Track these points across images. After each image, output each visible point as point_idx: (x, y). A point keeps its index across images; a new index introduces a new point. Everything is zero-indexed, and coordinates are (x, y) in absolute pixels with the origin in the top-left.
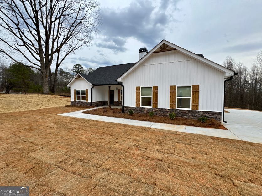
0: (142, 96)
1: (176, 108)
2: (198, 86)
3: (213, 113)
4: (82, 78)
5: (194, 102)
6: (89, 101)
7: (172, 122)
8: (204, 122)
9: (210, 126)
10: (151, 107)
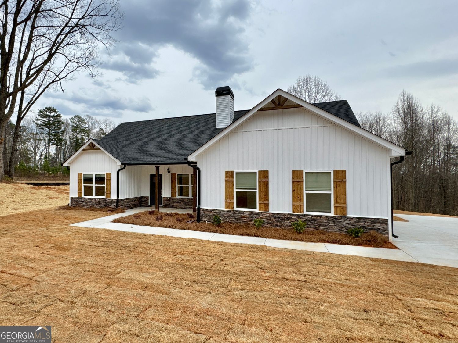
0: (237, 189)
1: (306, 213)
2: (344, 172)
3: (373, 221)
4: (99, 149)
5: (338, 200)
6: (114, 196)
7: (299, 236)
8: (358, 236)
9: (369, 244)
10: (257, 210)
